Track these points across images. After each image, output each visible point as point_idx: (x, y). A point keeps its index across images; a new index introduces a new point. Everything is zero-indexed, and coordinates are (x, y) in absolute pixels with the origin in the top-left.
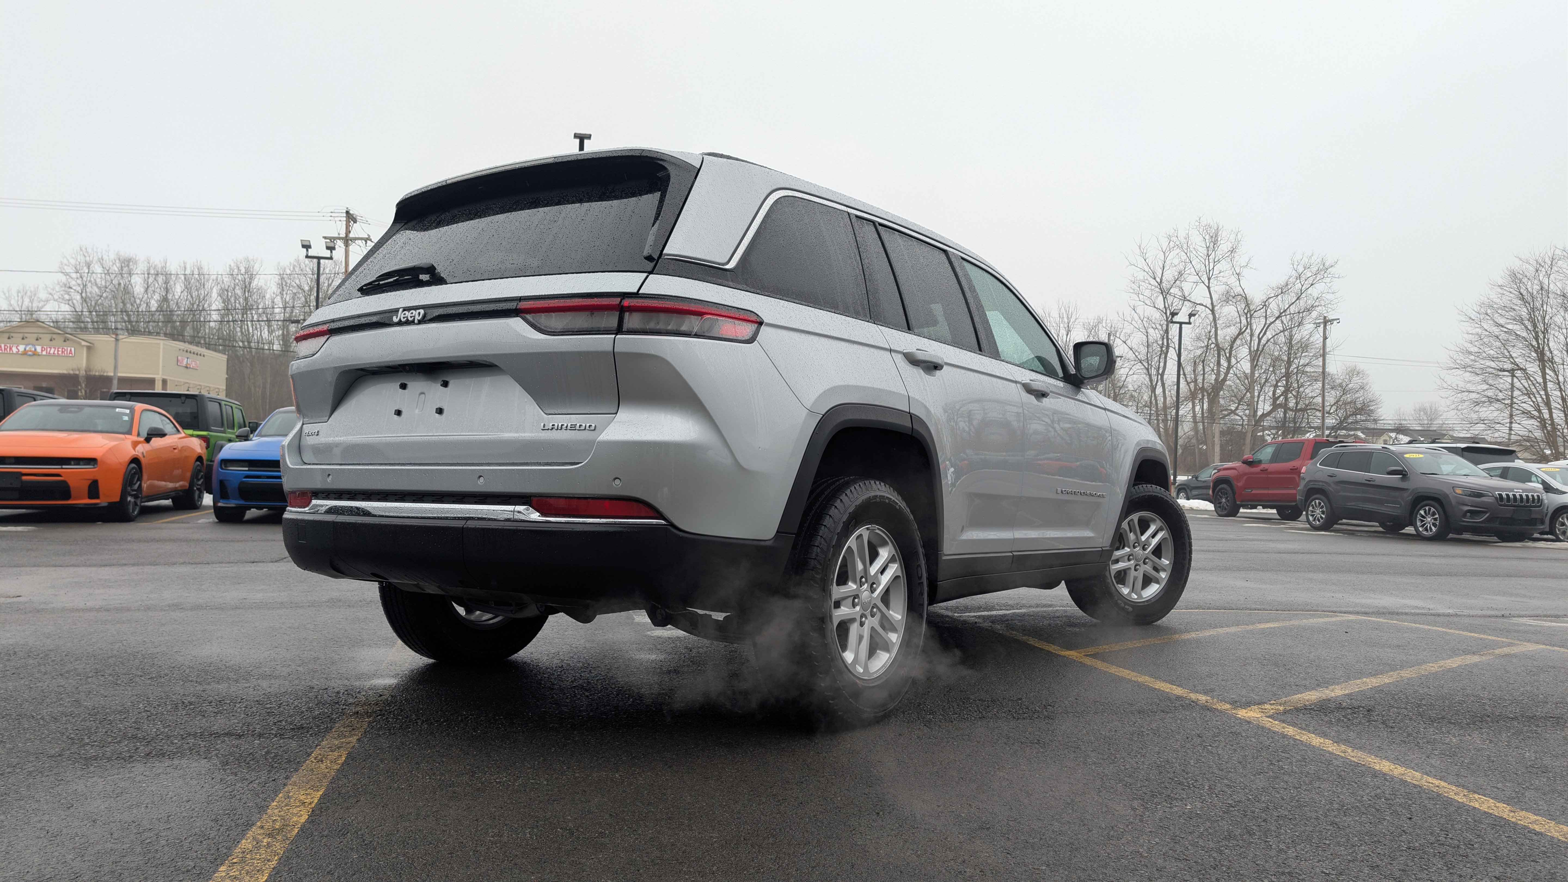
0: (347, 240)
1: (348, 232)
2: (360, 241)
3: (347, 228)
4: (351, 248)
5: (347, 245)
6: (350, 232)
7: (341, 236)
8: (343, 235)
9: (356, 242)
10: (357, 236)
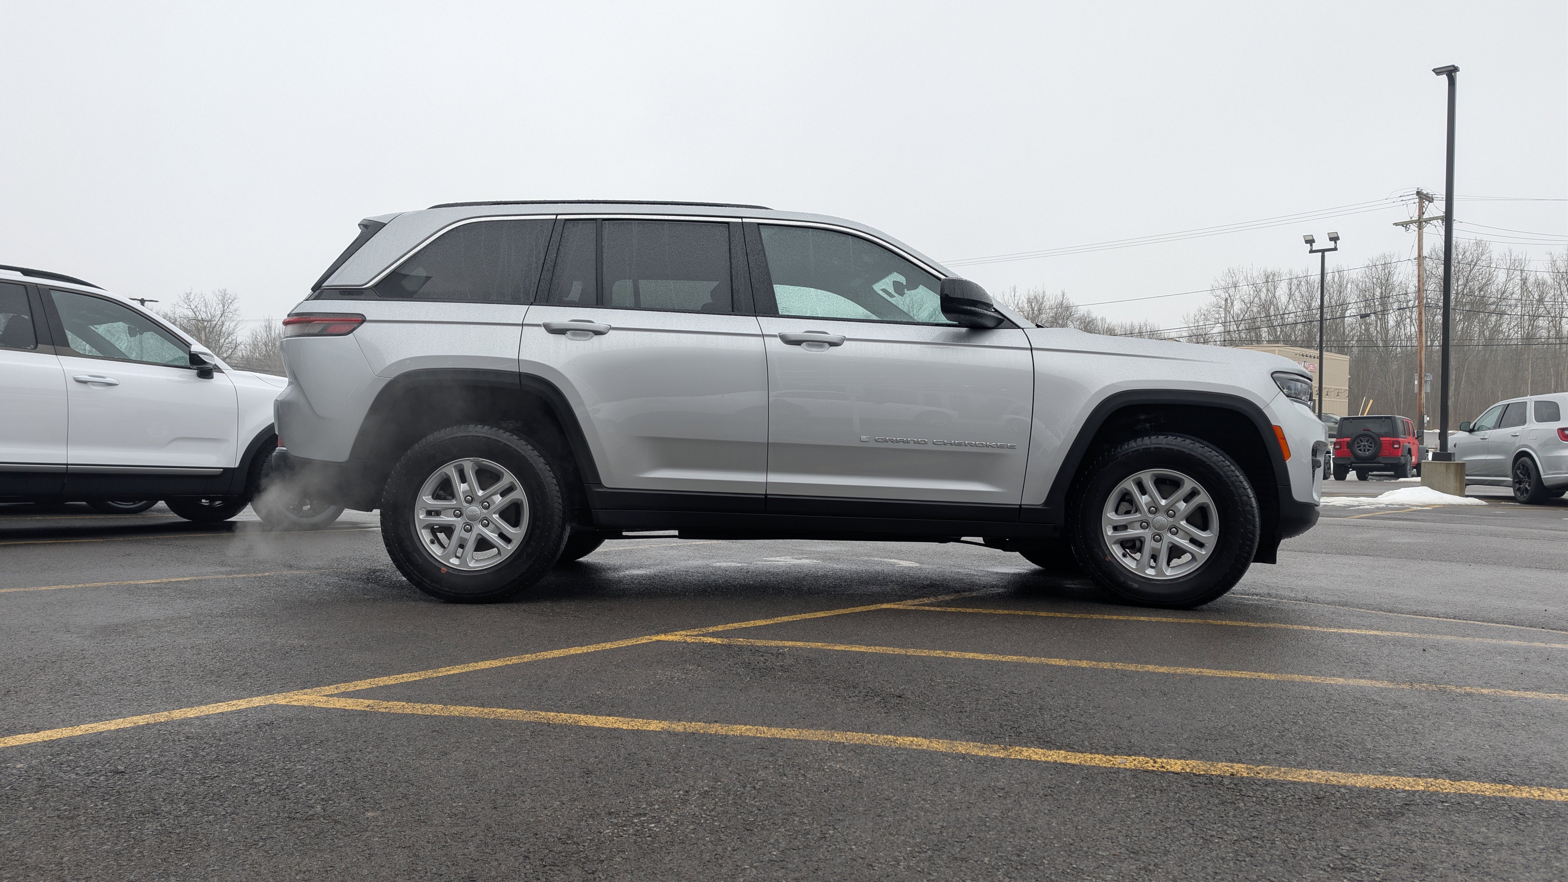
0: (1420, 223)
1: (1421, 213)
2: (1435, 221)
3: (1419, 209)
4: (1425, 230)
5: (1420, 228)
6: (1423, 213)
7: (1413, 219)
8: (1416, 218)
9: (1431, 222)
10: (1432, 216)
